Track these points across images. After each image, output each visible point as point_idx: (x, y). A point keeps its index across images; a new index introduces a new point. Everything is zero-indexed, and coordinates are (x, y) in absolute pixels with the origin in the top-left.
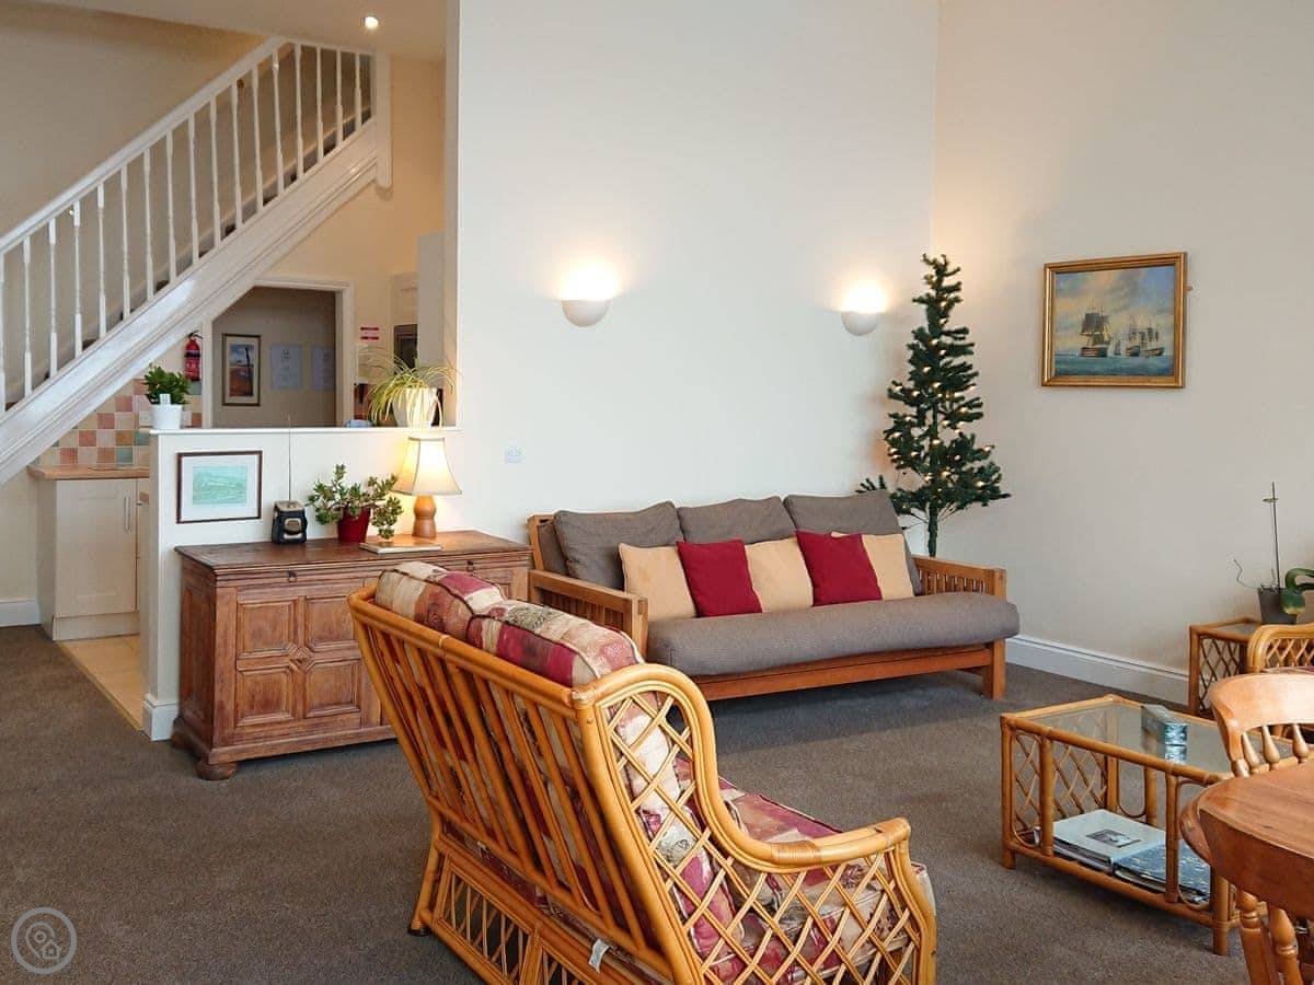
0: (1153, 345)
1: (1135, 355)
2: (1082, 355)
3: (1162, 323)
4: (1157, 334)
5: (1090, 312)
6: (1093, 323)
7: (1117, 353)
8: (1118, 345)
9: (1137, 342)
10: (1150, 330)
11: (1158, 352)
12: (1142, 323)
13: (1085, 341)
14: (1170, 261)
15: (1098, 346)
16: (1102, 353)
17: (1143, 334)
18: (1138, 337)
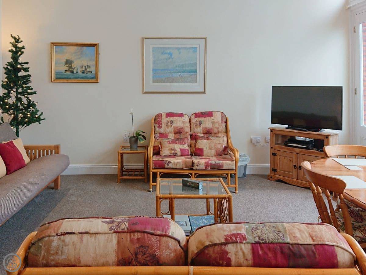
0: (89, 70)
1: (83, 73)
2: (65, 72)
3: (92, 63)
4: (90, 67)
5: (67, 59)
6: (68, 63)
7: (77, 72)
8: (77, 70)
9: (84, 69)
10: (88, 66)
11: (91, 72)
12: (85, 64)
13: (66, 68)
14: (94, 45)
15: (70, 70)
16: (72, 72)
17: (85, 67)
18: (84, 68)
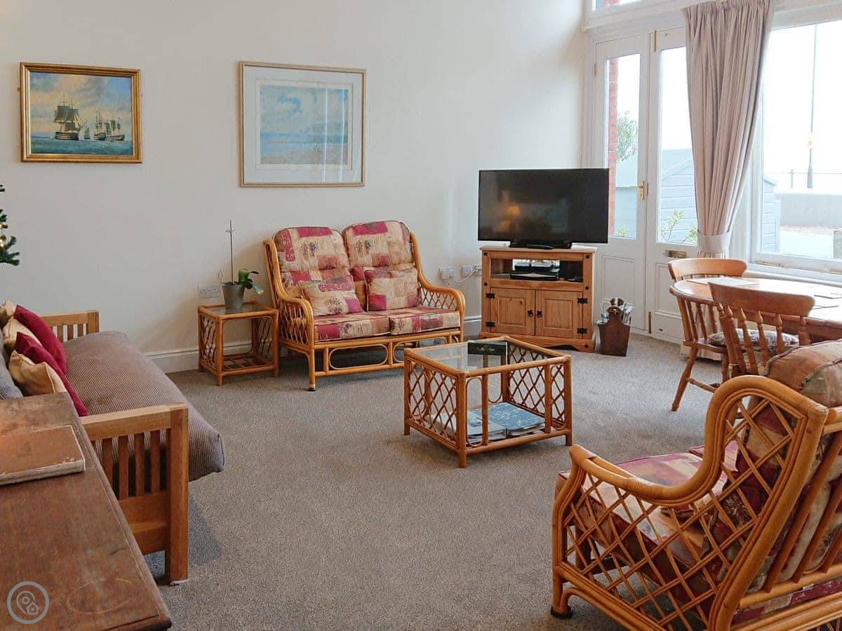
0: (116, 133)
1: (103, 139)
2: (56, 138)
4: (118, 125)
5: (62, 105)
6: (64, 114)
7: (87, 138)
8: (87, 131)
9: (104, 130)
10: (113, 122)
11: (120, 138)
12: (107, 117)
13: (58, 127)
14: (130, 74)
15: (70, 132)
16: (75, 138)
17: (107, 125)
18: (104, 127)
